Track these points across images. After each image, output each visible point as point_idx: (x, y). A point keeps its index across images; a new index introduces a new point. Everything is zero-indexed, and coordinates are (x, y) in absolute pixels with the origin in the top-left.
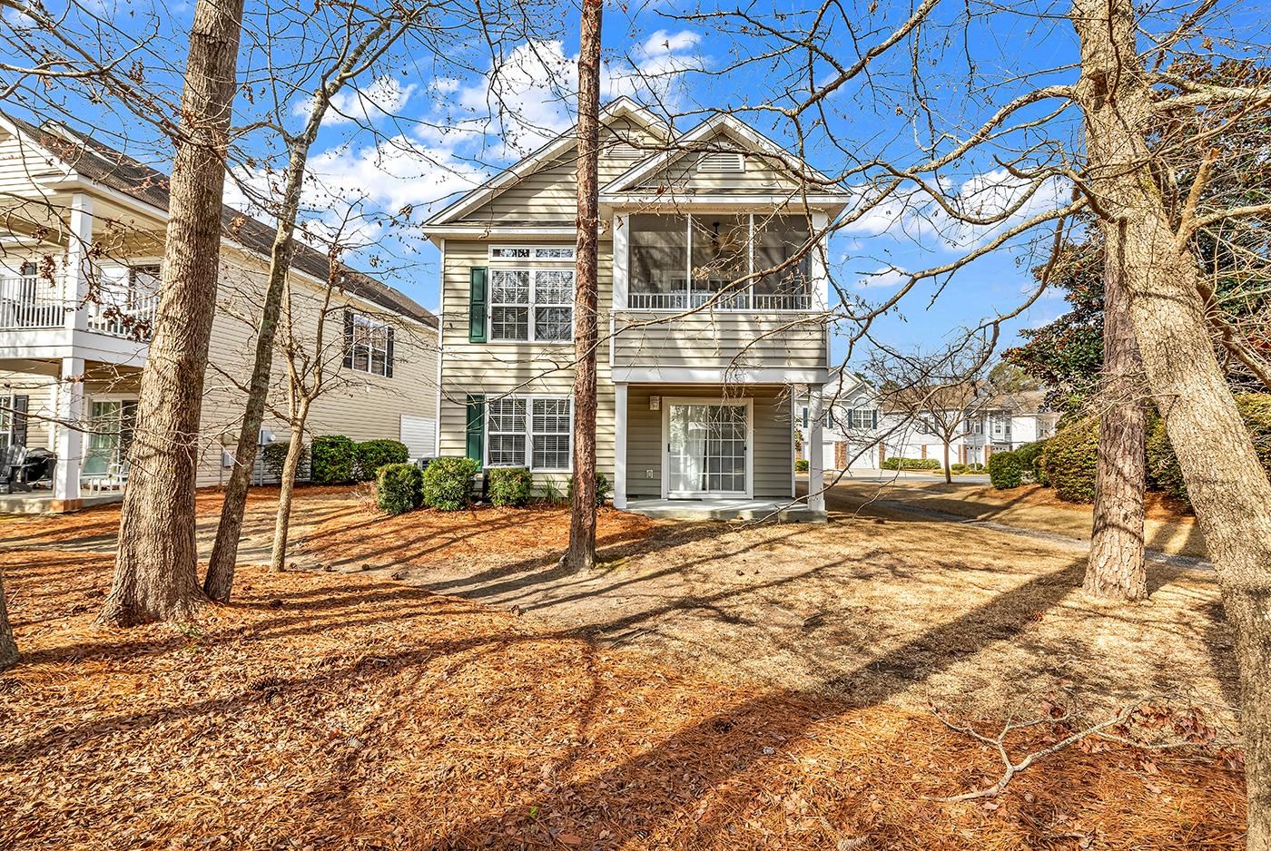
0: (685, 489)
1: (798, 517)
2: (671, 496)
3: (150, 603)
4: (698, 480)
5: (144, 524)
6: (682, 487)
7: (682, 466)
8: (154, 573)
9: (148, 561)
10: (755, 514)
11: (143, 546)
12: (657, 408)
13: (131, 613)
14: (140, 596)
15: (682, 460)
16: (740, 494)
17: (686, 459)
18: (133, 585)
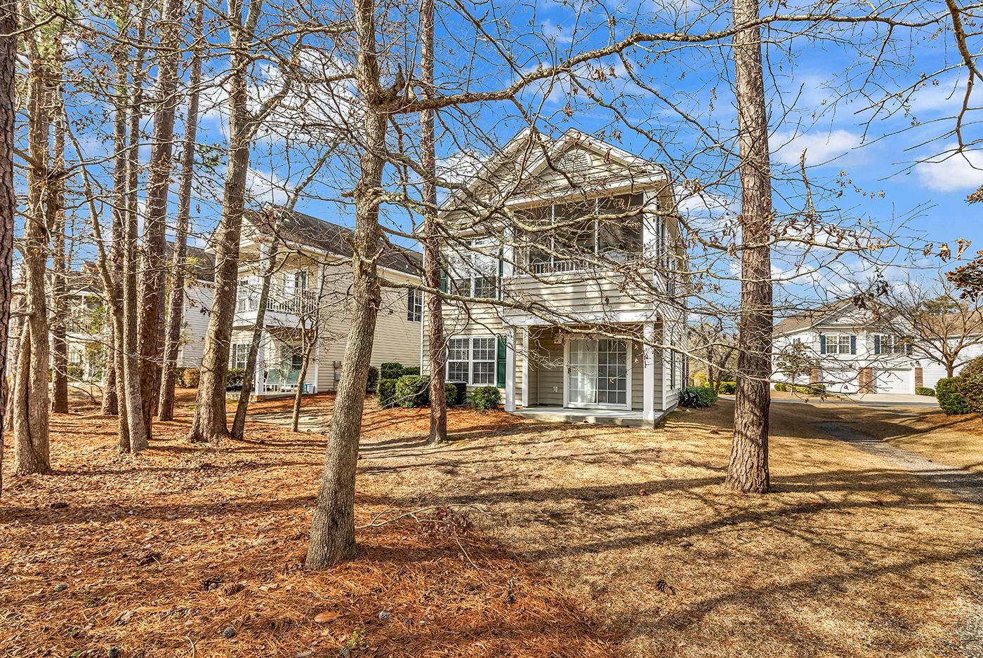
0: (582, 401)
1: (628, 423)
2: (570, 406)
3: (204, 434)
4: (592, 395)
5: (203, 401)
6: (579, 399)
7: (580, 384)
8: (206, 422)
9: (204, 416)
10: (597, 419)
11: (203, 410)
12: (560, 342)
13: (197, 437)
14: (201, 431)
15: (579, 380)
16: (621, 406)
17: (583, 379)
18: (199, 426)
